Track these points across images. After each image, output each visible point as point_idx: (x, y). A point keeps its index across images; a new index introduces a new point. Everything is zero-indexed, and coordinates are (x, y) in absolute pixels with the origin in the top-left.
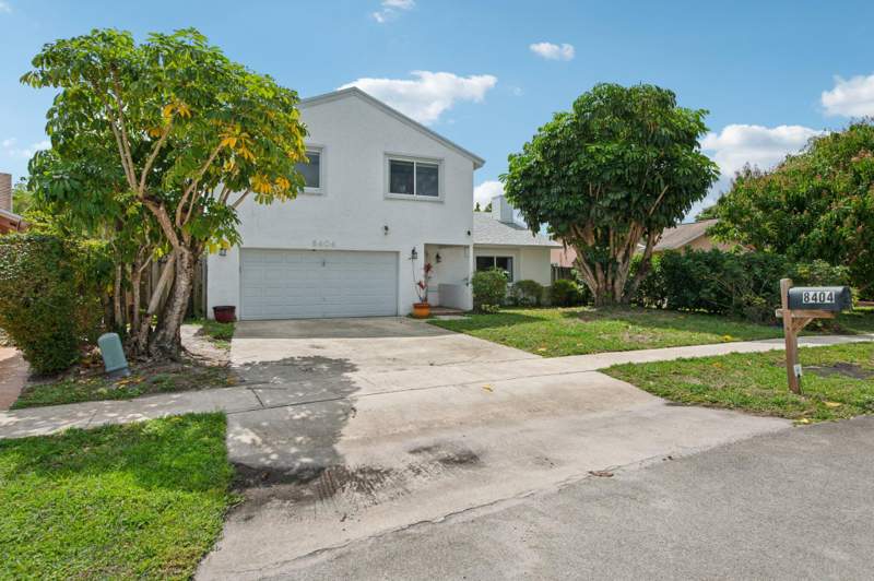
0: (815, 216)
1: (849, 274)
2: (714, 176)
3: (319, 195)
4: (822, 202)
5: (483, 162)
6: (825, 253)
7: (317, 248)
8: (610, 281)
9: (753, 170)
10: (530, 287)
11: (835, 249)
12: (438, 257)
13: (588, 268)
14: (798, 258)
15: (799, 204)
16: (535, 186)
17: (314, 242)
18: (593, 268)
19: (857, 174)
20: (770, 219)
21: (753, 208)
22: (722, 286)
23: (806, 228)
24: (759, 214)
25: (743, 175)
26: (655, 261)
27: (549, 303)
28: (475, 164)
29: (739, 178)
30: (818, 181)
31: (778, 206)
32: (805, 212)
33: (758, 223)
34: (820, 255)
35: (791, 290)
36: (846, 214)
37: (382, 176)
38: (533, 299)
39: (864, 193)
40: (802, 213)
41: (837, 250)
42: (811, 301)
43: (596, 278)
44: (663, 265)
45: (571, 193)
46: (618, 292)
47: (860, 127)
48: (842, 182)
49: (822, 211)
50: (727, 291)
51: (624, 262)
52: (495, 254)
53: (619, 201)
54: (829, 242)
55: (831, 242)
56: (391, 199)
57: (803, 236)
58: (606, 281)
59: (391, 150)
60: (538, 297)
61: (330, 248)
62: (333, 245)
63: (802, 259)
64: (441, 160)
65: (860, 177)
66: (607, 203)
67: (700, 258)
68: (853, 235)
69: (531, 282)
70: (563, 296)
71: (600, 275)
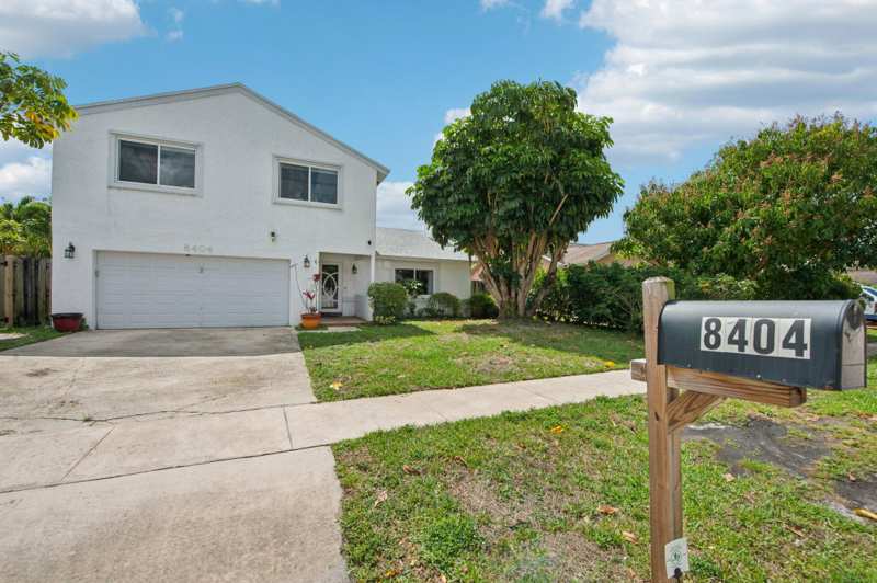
0: (719, 228)
1: (755, 289)
2: (618, 189)
3: (193, 195)
4: (726, 213)
5: (388, 171)
6: (728, 267)
7: (191, 252)
8: (513, 294)
9: (658, 184)
10: (446, 298)
11: (738, 264)
12: (354, 268)
13: (492, 280)
14: (699, 273)
15: (703, 216)
16: (436, 196)
17: (186, 247)
18: (497, 280)
19: (766, 182)
20: (673, 233)
21: (656, 222)
22: (620, 301)
23: (709, 240)
24: (663, 227)
25: (648, 190)
26: (562, 276)
27: (469, 314)
28: (378, 173)
29: (644, 192)
30: (723, 192)
31: (681, 218)
32: (709, 225)
33: (660, 236)
34: (723, 269)
35: (668, 309)
36: (753, 226)
37: (270, 179)
38: (448, 311)
39: (773, 202)
40: (706, 225)
41: (742, 264)
42: (725, 347)
43: (500, 291)
44: (569, 280)
45: (469, 201)
46: (521, 306)
47: (768, 132)
48: (750, 189)
49: (727, 223)
50: (625, 306)
51: (526, 276)
52: (415, 267)
53: (515, 210)
54: (732, 256)
55: (736, 255)
56: (280, 204)
57: (705, 249)
58: (510, 294)
59: (281, 153)
60: (455, 309)
61: (207, 253)
62: (210, 249)
63: (703, 274)
64: (339, 167)
65: (769, 185)
66: (501, 212)
67: (601, 272)
68: (760, 247)
69: (447, 294)
70: (480, 308)
71: (503, 288)
